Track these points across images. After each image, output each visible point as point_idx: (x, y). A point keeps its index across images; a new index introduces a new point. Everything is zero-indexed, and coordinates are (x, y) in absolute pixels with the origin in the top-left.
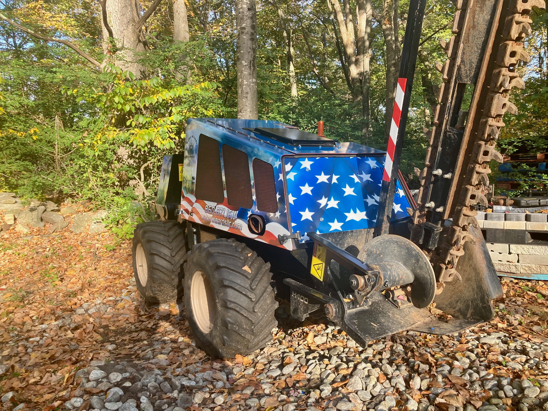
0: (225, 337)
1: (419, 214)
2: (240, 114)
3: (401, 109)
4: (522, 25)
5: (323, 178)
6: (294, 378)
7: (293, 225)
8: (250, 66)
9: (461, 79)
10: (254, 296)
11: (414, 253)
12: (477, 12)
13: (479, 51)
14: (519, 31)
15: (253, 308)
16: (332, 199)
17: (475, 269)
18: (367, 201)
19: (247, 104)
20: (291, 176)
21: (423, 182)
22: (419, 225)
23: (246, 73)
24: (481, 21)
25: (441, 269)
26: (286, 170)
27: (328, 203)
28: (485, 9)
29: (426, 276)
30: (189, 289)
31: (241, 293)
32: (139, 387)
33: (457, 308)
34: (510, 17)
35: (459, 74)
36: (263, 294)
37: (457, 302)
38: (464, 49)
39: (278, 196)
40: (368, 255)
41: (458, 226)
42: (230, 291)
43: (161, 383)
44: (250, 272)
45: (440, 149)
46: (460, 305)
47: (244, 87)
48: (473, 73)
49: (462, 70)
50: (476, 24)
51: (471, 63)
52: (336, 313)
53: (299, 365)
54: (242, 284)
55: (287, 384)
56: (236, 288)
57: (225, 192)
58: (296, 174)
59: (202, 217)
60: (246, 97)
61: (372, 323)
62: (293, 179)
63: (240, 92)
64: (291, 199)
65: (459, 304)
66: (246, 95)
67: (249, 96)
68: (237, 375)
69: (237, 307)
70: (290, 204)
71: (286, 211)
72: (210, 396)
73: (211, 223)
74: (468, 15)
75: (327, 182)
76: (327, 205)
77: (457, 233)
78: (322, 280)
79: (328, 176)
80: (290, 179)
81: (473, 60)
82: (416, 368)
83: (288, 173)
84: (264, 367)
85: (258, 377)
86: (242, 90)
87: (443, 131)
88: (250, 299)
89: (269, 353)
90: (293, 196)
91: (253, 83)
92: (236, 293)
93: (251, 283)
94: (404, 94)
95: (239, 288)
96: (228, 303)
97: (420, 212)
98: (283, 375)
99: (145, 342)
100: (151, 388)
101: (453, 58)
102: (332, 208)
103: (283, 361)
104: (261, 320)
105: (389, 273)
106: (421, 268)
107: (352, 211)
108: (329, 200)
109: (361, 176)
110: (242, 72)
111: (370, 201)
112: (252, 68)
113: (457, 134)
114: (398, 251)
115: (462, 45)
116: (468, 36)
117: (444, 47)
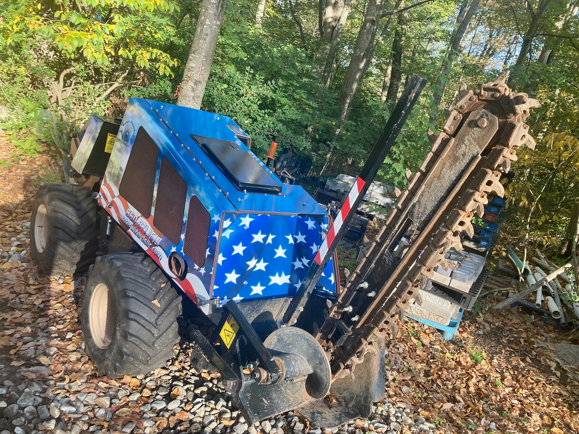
0: (117, 364)
1: (336, 310)
2: (193, 55)
3: (351, 207)
4: (478, 204)
5: (258, 237)
6: (178, 416)
7: (216, 287)
8: (218, 6)
9: (412, 216)
10: (158, 332)
11: (320, 356)
12: (446, 166)
13: (436, 203)
14: (474, 208)
15: (154, 343)
16: (262, 260)
17: (369, 372)
18: (295, 264)
19: (204, 47)
20: (227, 234)
21: (349, 285)
22: (333, 319)
23: (212, 11)
24: (447, 177)
25: (339, 368)
26: (224, 227)
27: (257, 265)
28: (453, 169)
29: (324, 378)
30: (91, 294)
31: (145, 327)
32: (15, 411)
33: (343, 395)
34: (471, 191)
35: (412, 210)
36: (167, 329)
37: (345, 390)
38: (424, 192)
39: (208, 253)
40: (279, 341)
41: (366, 340)
42: (133, 324)
43: (39, 405)
44: (159, 306)
45: (373, 265)
46: (345, 394)
47: (205, 26)
48: (424, 218)
49: (416, 209)
50: (442, 176)
51: (425, 208)
52: (233, 388)
53: (186, 400)
54: (148, 318)
55: (168, 424)
56: (141, 322)
57: (153, 209)
58: (232, 231)
59: (122, 217)
60: (205, 39)
61: (264, 399)
62: (228, 237)
63: (199, 31)
64: (220, 259)
65: (345, 392)
66: (205, 37)
67: (208, 39)
68: (122, 401)
69: (137, 341)
70: (218, 265)
71: (211, 273)
72: (88, 429)
73: (129, 231)
74: (438, 163)
75: (262, 242)
76: (255, 267)
77: (363, 346)
78: (228, 347)
79: (264, 236)
80: (225, 237)
81: (428, 207)
82: (292, 425)
83: (225, 229)
84: (150, 394)
85: (142, 409)
86: (202, 30)
87: (381, 252)
88: (153, 334)
89: (159, 376)
90: (224, 256)
91: (216, 25)
92: (140, 326)
93: (157, 319)
94: (358, 194)
95: (144, 322)
96: (129, 337)
97: (338, 308)
98: (167, 410)
99: (29, 329)
100: (27, 414)
101: (413, 193)
102: (260, 271)
103: (171, 391)
104: (159, 353)
105: (292, 369)
106: (322, 370)
107: (277, 274)
108: (258, 262)
109: (296, 237)
110: (207, 10)
111: (298, 264)
112: (220, 9)
113: (391, 262)
114: (306, 348)
115: (423, 187)
116: (431, 183)
117: (408, 177)
